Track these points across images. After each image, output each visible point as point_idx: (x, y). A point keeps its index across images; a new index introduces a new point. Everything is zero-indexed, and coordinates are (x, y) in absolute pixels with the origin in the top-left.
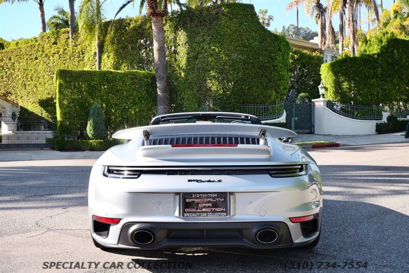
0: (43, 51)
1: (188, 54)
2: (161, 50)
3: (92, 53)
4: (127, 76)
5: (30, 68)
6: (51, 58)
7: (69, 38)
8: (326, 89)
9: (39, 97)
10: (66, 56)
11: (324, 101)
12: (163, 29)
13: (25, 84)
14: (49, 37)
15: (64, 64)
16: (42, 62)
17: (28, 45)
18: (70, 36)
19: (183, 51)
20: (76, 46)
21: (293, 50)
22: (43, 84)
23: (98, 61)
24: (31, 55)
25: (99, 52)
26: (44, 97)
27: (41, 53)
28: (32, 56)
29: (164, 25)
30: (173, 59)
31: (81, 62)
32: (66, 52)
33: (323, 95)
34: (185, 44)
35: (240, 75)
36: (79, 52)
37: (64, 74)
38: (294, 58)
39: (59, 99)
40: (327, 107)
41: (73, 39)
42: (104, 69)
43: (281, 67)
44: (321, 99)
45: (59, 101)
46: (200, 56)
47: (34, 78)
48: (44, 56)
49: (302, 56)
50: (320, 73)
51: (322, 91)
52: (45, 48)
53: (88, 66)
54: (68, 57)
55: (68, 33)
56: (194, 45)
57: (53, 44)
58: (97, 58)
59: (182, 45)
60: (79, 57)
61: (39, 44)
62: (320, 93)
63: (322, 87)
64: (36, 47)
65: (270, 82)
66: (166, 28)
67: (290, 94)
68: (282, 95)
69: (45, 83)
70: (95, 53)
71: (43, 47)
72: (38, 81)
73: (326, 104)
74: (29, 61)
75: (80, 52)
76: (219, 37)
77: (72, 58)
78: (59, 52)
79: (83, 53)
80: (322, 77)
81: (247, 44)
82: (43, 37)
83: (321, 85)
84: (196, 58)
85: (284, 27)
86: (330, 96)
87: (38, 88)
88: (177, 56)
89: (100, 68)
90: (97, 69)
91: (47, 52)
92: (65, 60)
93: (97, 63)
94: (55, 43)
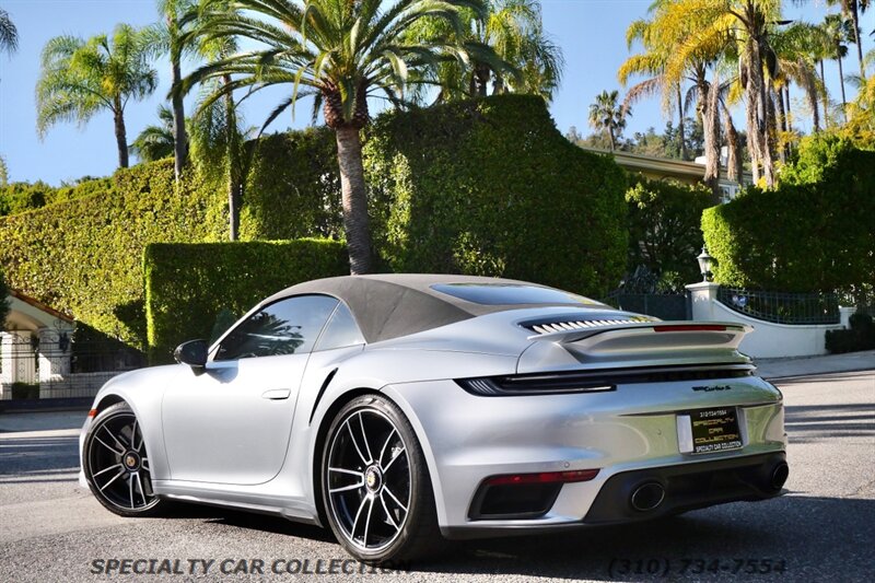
0: (122, 206)
1: (412, 201)
2: (358, 194)
3: (221, 206)
4: (290, 250)
5: (95, 242)
6: (138, 220)
7: (174, 177)
8: (715, 262)
9: (115, 300)
10: (168, 214)
11: (711, 288)
12: (360, 153)
13: (86, 276)
14: (133, 177)
15: (165, 231)
16: (120, 229)
17: (91, 195)
18: (177, 173)
19: (403, 193)
20: (188, 193)
21: (648, 182)
22: (122, 273)
23: (231, 222)
24: (97, 215)
25: (234, 204)
26: (125, 300)
27: (118, 210)
28: (101, 217)
29: (364, 144)
30: (383, 212)
31: (199, 227)
32: (168, 206)
33: (709, 274)
34: (406, 181)
35: (520, 240)
36: (194, 206)
37: (160, 253)
38: (649, 198)
39: (152, 302)
40: (718, 299)
41: (183, 179)
42: (245, 238)
43: (607, 221)
44: (705, 283)
45: (152, 307)
46: (437, 203)
47: (103, 262)
48: (124, 215)
49: (667, 193)
50: (702, 229)
51: (705, 267)
52: (126, 200)
53: (212, 234)
54: (172, 217)
55: (173, 166)
56: (424, 182)
57: (143, 191)
58: (230, 215)
59: (401, 183)
60: (195, 215)
61: (114, 193)
62: (703, 271)
63: (705, 259)
64: (109, 199)
65: (586, 251)
66: (366, 150)
67: (636, 275)
68: (612, 278)
69: (126, 272)
70: (227, 206)
71: (123, 198)
72: (111, 269)
73: (715, 293)
74: (94, 229)
75: (197, 206)
76: (473, 164)
77: (180, 219)
78: (153, 206)
79: (202, 208)
80: (706, 236)
81: (533, 175)
82: (121, 178)
83: (704, 255)
84: (428, 208)
86: (722, 275)
87: (113, 283)
88: (390, 205)
89: (236, 235)
90: (231, 239)
91: (129, 207)
92: (167, 223)
93: (231, 226)
94: (146, 189)
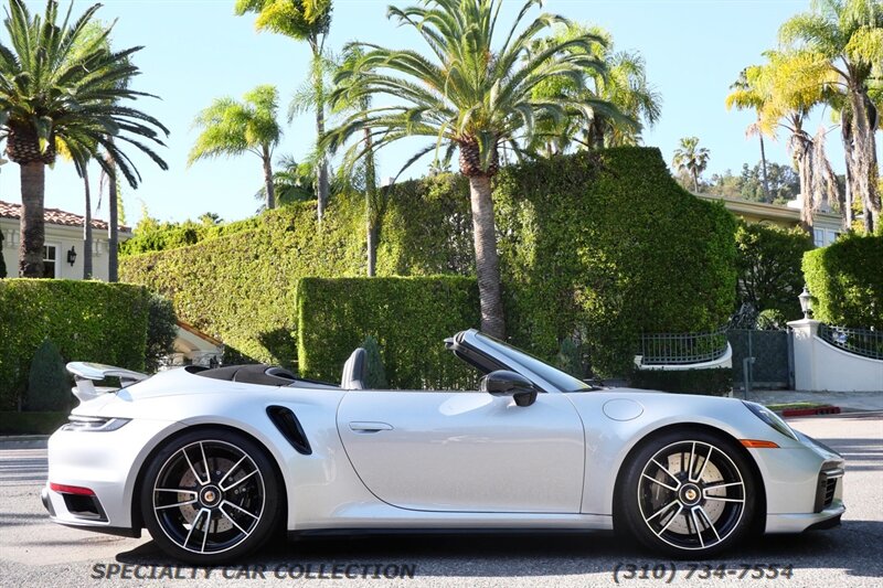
0: (269, 243)
1: (538, 242)
2: (488, 237)
3: (360, 245)
4: (426, 285)
5: (244, 275)
6: (283, 256)
7: (316, 218)
8: (815, 301)
9: (261, 327)
10: (311, 250)
11: (812, 325)
12: (490, 199)
13: (234, 305)
14: (279, 218)
15: (308, 266)
16: (267, 264)
17: (240, 233)
18: (320, 214)
19: (529, 235)
20: (330, 232)
21: (748, 225)
22: (267, 303)
23: (369, 259)
24: (246, 251)
25: (372, 243)
26: (270, 328)
27: (265, 247)
28: (249, 253)
29: (492, 190)
30: (510, 252)
31: (339, 262)
32: (310, 243)
33: (810, 313)
34: (532, 224)
35: (638, 279)
36: (334, 244)
37: (312, 286)
38: (750, 240)
39: (304, 330)
40: (819, 336)
41: (325, 219)
42: (382, 274)
43: (717, 262)
44: (806, 320)
45: (304, 334)
46: (562, 245)
47: (251, 293)
48: (271, 252)
49: (767, 236)
50: (803, 270)
51: (806, 305)
52: (273, 238)
53: (351, 269)
54: (315, 254)
55: (316, 208)
56: (549, 226)
57: (288, 230)
58: (368, 253)
59: (527, 226)
60: (335, 252)
61: (262, 231)
62: (804, 310)
63: (807, 298)
64: (257, 236)
65: (698, 290)
66: (495, 196)
67: (741, 312)
68: (721, 315)
69: (272, 302)
70: (365, 245)
71: (270, 236)
72: (258, 299)
73: (816, 330)
74: (244, 263)
75: (338, 244)
76: (595, 210)
77: (323, 255)
78: (297, 243)
79: (342, 245)
80: (806, 276)
81: (650, 221)
82: (269, 218)
83: (804, 294)
84: (553, 249)
85: (746, 168)
86: (822, 315)
87: (259, 311)
88: (517, 246)
89: (373, 273)
90: (369, 276)
91: (276, 244)
92: (310, 259)
93: (368, 262)
94: (292, 228)
